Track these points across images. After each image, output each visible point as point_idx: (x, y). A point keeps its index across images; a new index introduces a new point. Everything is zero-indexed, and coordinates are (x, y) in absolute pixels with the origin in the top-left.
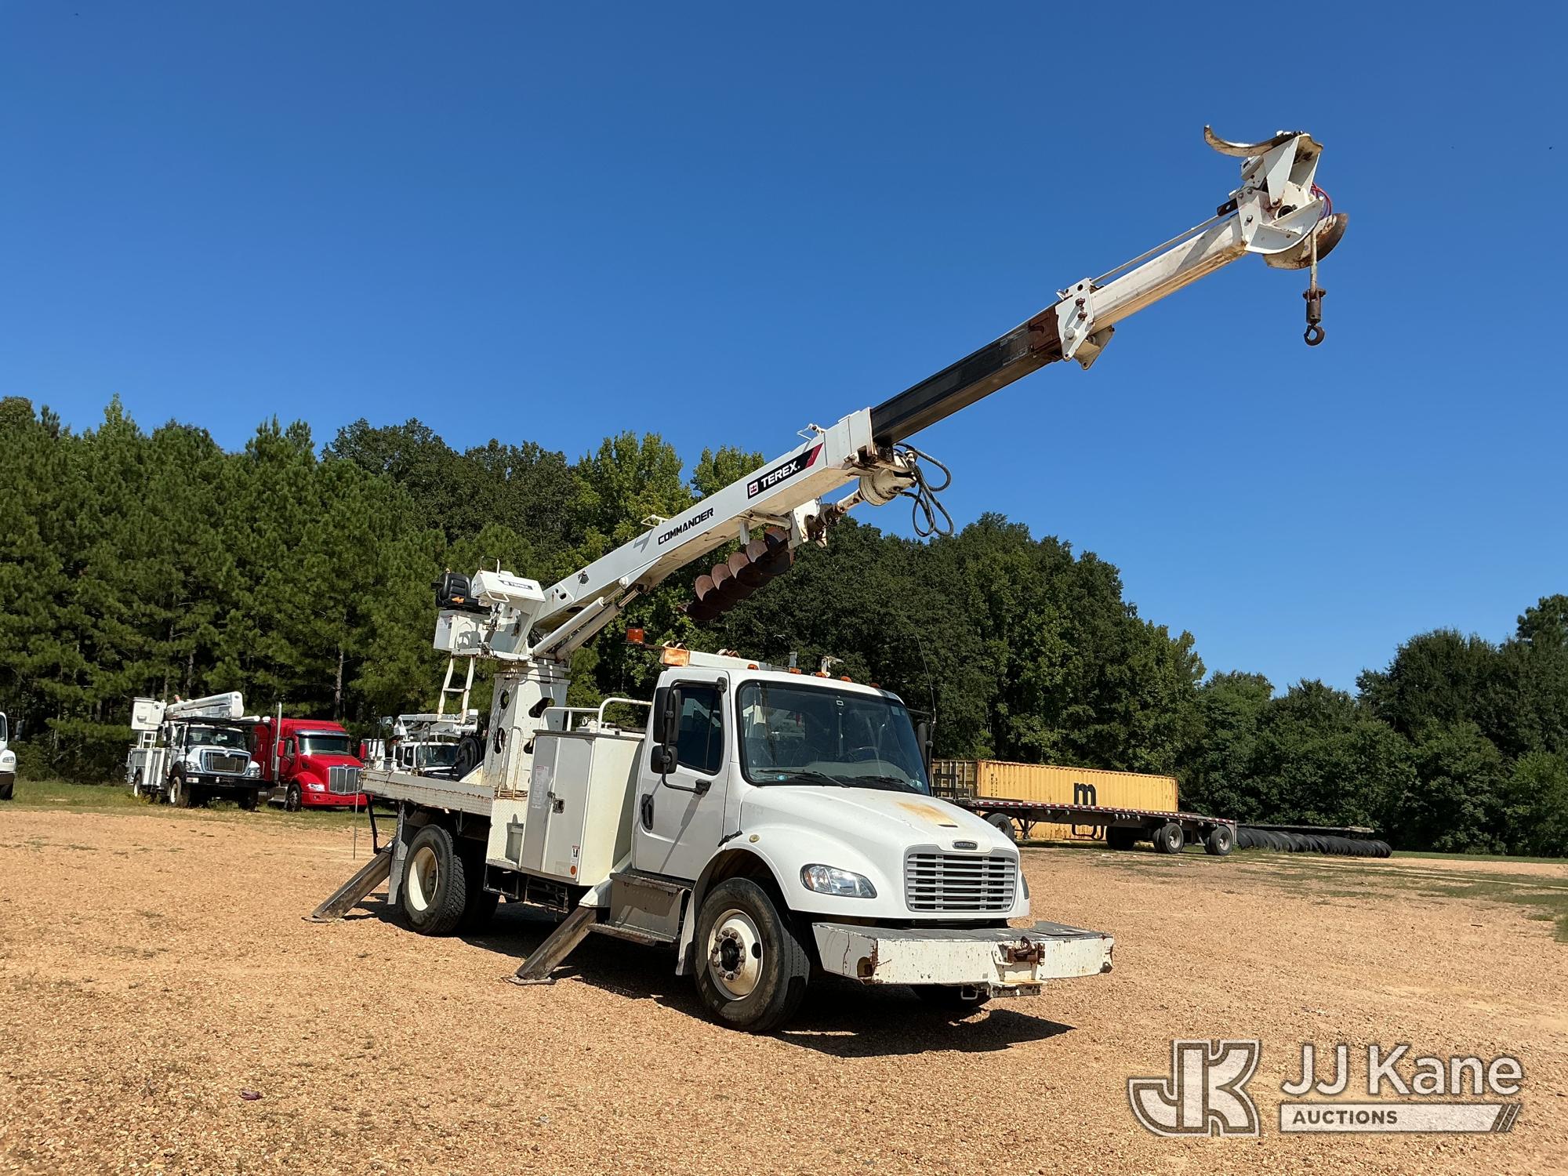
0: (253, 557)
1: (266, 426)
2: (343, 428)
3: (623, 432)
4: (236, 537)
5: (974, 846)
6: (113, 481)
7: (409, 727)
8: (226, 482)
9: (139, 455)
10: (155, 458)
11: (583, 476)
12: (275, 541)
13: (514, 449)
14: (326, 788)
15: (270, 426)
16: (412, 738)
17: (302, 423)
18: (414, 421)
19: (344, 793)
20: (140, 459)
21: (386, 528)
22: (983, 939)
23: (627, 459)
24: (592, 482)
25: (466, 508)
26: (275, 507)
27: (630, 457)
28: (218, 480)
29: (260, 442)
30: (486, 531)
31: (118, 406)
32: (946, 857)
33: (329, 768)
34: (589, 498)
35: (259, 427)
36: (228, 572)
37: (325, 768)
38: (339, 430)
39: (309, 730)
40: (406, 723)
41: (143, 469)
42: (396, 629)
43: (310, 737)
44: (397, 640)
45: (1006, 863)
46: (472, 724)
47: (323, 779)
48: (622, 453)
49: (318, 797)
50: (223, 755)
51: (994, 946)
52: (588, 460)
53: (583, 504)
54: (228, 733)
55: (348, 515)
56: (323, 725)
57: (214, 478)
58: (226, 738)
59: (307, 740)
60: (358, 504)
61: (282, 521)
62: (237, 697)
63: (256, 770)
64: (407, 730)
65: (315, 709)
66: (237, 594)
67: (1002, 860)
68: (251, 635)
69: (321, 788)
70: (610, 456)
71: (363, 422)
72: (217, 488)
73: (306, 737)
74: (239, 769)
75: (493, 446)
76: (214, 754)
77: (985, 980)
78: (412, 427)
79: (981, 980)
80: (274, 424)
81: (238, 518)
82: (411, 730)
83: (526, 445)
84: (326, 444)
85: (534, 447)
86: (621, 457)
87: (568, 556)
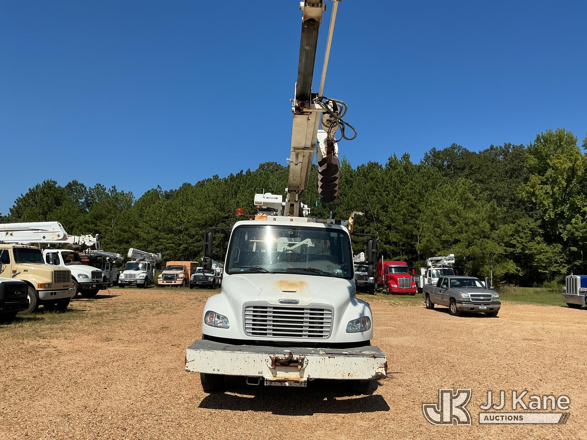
0: (387, 204)
1: (391, 157)
2: (426, 152)
3: (547, 130)
4: (380, 198)
5: (296, 303)
6: (343, 185)
7: (432, 262)
8: (378, 180)
9: (351, 175)
10: (356, 175)
11: (530, 153)
12: (392, 198)
13: (501, 147)
14: (398, 286)
15: (393, 157)
16: (433, 266)
17: (407, 154)
18: (454, 144)
19: (405, 288)
20: (351, 177)
21: (430, 187)
22: (258, 352)
23: (549, 142)
24: (534, 155)
25: (477, 174)
26: (392, 185)
27: (550, 141)
28: (376, 179)
29: (390, 163)
30: (459, 182)
31: (345, 160)
32: (274, 308)
33: (398, 279)
34: (533, 161)
35: (389, 158)
36: (377, 211)
37: (397, 279)
38: (425, 154)
39: (394, 265)
40: (431, 261)
41: (352, 179)
42: (425, 225)
43: (394, 267)
44: (425, 229)
45: (324, 312)
46: (453, 260)
47: (396, 283)
48: (546, 140)
49: (395, 289)
50: (360, 275)
51: (267, 357)
52: (531, 145)
53: (530, 165)
54: (364, 267)
55: (414, 184)
56: (398, 263)
57: (374, 179)
58: (365, 269)
59: (393, 269)
60: (419, 180)
61: (395, 190)
62: (362, 254)
63: (372, 280)
64: (432, 264)
65: (410, 258)
66: (381, 218)
67: (323, 310)
68: (387, 232)
69: (396, 286)
70: (540, 142)
71: (434, 149)
72: (376, 182)
73: (392, 267)
74: (367, 280)
75: (492, 148)
76: (357, 275)
77: (260, 375)
78: (454, 147)
79: (256, 374)
80: (394, 156)
81: (380, 191)
82: (434, 263)
83: (506, 145)
84: (421, 160)
85: (510, 145)
86: (546, 141)
87: (522, 188)
